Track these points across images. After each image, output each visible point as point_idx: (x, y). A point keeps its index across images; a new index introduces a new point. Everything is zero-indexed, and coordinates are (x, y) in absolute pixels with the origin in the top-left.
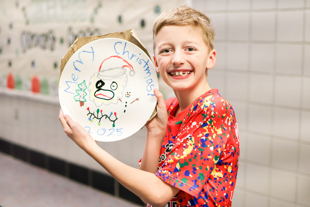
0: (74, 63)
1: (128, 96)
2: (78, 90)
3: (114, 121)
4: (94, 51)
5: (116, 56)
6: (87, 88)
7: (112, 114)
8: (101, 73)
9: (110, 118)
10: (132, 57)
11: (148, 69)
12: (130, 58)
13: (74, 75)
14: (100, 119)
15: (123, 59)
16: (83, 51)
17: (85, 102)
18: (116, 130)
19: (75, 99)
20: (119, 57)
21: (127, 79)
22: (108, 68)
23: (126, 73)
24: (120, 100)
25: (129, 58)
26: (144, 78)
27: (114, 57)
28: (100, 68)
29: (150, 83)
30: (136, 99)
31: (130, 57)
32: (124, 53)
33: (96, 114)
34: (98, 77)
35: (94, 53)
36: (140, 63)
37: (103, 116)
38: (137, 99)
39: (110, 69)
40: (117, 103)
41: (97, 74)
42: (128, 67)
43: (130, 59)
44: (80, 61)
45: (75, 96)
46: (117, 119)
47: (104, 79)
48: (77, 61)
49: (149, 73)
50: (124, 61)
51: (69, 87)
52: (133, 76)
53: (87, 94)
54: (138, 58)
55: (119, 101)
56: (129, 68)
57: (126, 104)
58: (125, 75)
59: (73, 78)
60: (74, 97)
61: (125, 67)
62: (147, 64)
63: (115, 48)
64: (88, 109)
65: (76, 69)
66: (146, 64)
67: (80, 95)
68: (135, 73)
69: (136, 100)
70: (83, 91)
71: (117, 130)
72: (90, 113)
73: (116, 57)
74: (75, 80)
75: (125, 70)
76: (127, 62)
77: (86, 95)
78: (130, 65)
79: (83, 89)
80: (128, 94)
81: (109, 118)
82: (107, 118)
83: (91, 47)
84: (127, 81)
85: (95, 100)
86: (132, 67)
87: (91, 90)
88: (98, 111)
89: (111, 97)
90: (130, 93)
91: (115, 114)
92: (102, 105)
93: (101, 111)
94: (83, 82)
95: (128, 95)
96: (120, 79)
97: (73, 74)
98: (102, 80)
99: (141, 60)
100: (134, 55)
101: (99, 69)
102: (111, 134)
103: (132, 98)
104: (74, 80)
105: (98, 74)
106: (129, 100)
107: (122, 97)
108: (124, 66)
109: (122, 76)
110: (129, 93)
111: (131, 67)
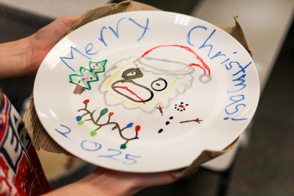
0: (104, 29)
1: (181, 109)
2: (85, 69)
3: (128, 140)
4: (148, 27)
5: (186, 48)
6: (104, 71)
7: (130, 125)
8: (143, 60)
9: (122, 132)
10: (216, 55)
11: (242, 78)
12: (211, 56)
13: (93, 46)
14: (101, 126)
15: (196, 55)
16: (130, 19)
17: (86, 90)
18: (123, 155)
19: (71, 79)
20: (190, 50)
21: (191, 84)
22: (162, 58)
23: (193, 75)
24: (160, 109)
25: (209, 56)
26: (228, 92)
27: (180, 47)
28: (146, 53)
29: (237, 101)
30: (195, 119)
31: (212, 54)
32: (203, 46)
33: (96, 117)
34: (134, 64)
35: (147, 30)
36: (229, 67)
37: (108, 123)
38: (197, 120)
39: (165, 60)
40: (150, 113)
41: (136, 59)
42: (201, 67)
43: (211, 58)
44: (116, 32)
45: (74, 75)
46: (136, 138)
47: (144, 69)
48: (110, 28)
49: (243, 85)
50: (197, 57)
51: (71, 57)
52: (205, 83)
53: (98, 79)
54: (229, 59)
55: (158, 110)
56: (202, 69)
57: (170, 121)
58: (189, 77)
59: (88, 50)
60: (70, 76)
61: (194, 67)
62: (243, 70)
63: (189, 34)
64: (86, 102)
65: (102, 40)
66: (241, 69)
67: (84, 77)
68: (210, 79)
69: (194, 121)
70: (94, 73)
71: (127, 155)
72: (85, 109)
73: (183, 49)
74: (89, 53)
75: (194, 69)
76: (201, 61)
77: (95, 81)
78: (206, 67)
79: (95, 71)
80: (180, 106)
81: (120, 131)
82: (117, 130)
83: (148, 20)
84: (189, 86)
85: (107, 94)
86: (209, 71)
87: (110, 76)
88: (104, 112)
89: (144, 99)
90: (187, 105)
91: (138, 128)
92: (118, 104)
93: (111, 114)
94: (103, 61)
95: (182, 107)
96: (178, 79)
97: (92, 44)
98: (141, 70)
99: (231, 64)
100: (222, 53)
101: (143, 54)
102: (109, 157)
103: (188, 114)
104: (87, 52)
105: (138, 60)
106: (179, 116)
107: (168, 107)
108: (194, 64)
109: (183, 75)
110: (184, 105)
111: (206, 70)
